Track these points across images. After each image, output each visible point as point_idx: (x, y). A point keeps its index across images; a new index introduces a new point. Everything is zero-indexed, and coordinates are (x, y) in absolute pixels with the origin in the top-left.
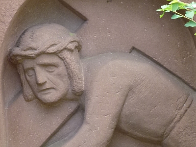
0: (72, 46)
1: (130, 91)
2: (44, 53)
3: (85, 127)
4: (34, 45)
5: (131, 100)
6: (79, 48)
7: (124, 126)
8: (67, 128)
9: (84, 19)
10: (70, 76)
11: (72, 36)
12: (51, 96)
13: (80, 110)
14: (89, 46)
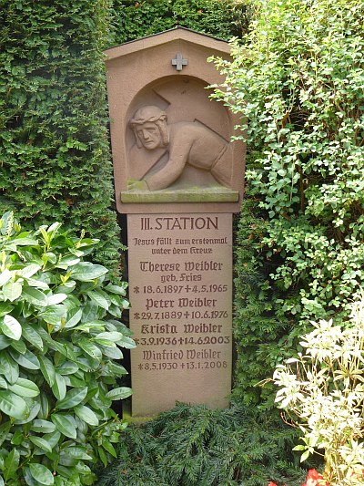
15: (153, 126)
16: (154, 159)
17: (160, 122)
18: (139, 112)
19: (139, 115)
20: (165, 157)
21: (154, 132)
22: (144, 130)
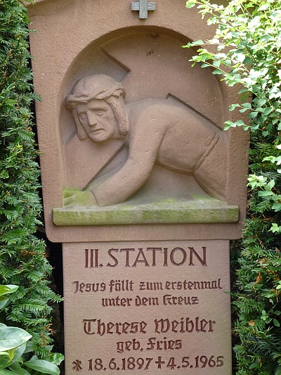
0: (117, 93)
1: (167, 130)
2: (94, 99)
3: (130, 162)
4: (85, 92)
5: (168, 139)
6: (123, 95)
7: (162, 161)
8: (114, 163)
9: (128, 71)
10: (117, 119)
11: (117, 85)
12: (101, 136)
13: (126, 147)
14: (132, 94)
15: (103, 105)
16: (105, 157)
17: (113, 101)
18: (81, 84)
19: (80, 89)
20: (123, 154)
21: (105, 114)
22: (89, 113)
